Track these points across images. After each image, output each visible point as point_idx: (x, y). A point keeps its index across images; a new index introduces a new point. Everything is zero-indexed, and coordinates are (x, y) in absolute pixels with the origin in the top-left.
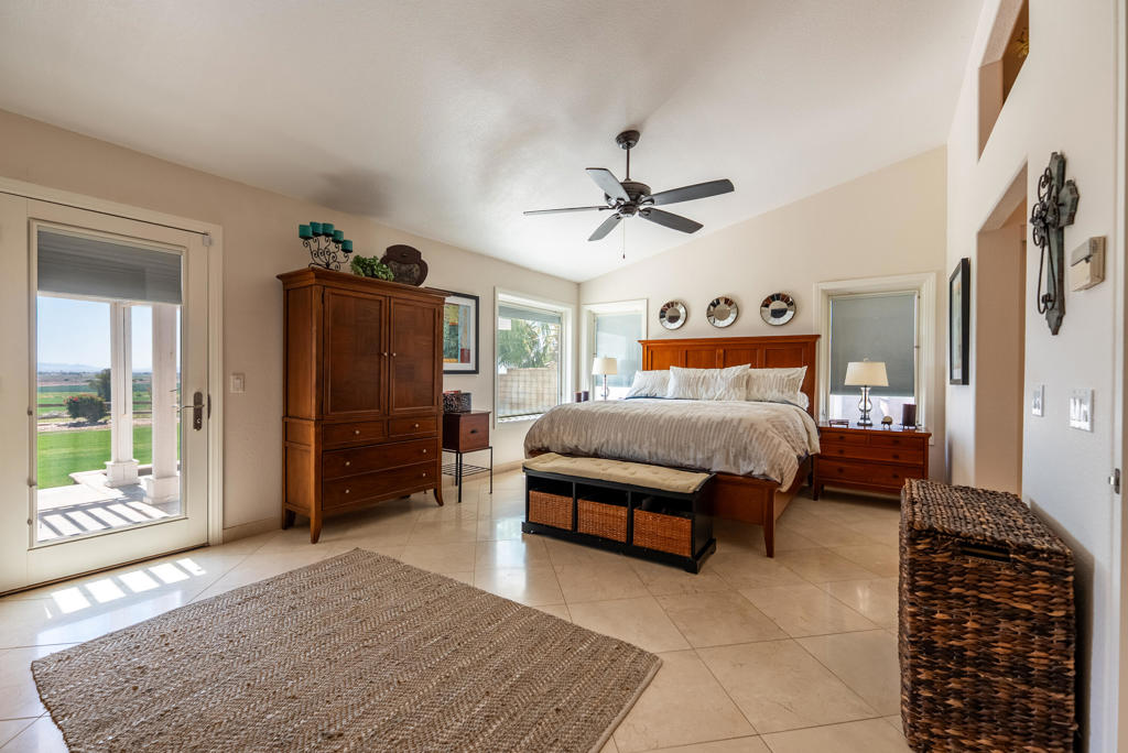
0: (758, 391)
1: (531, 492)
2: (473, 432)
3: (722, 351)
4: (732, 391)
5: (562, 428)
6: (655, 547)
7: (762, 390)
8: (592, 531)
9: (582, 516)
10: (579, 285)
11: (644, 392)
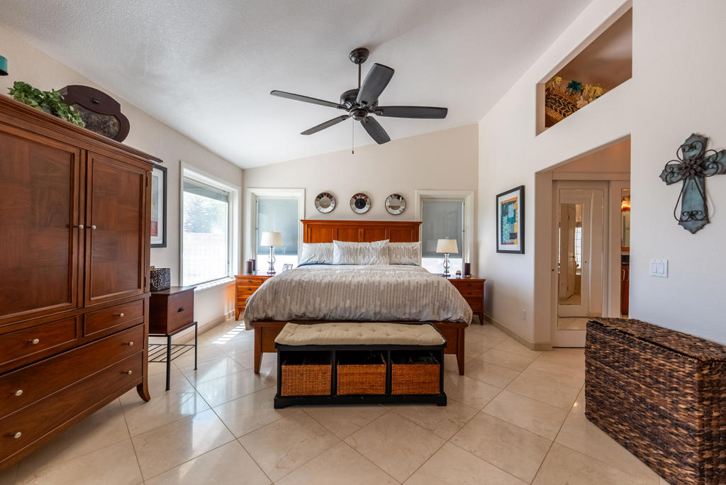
0: (396, 257)
1: (283, 367)
2: (180, 310)
3: (363, 230)
4: (381, 258)
5: (288, 298)
6: (411, 392)
7: (399, 256)
8: (352, 391)
9: (341, 379)
10: (243, 171)
11: (315, 260)
